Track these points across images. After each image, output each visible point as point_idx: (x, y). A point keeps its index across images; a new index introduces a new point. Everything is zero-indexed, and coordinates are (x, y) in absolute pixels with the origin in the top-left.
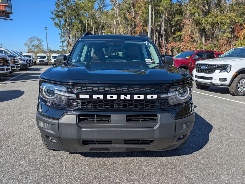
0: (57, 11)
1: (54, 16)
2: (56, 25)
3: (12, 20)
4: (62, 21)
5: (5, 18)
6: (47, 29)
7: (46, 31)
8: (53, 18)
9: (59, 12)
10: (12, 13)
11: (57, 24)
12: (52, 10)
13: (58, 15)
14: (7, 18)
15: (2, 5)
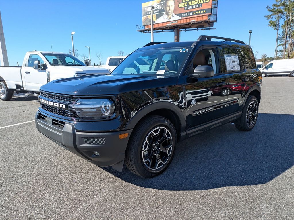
0: (275, 5)
1: (271, 13)
2: (271, 24)
3: (215, 28)
4: (283, 17)
5: (209, 28)
6: (251, 33)
7: (250, 35)
8: (268, 16)
9: (278, 6)
10: (216, 22)
11: (273, 22)
12: (269, 7)
13: (276, 10)
14: (211, 28)
15: (206, 15)
